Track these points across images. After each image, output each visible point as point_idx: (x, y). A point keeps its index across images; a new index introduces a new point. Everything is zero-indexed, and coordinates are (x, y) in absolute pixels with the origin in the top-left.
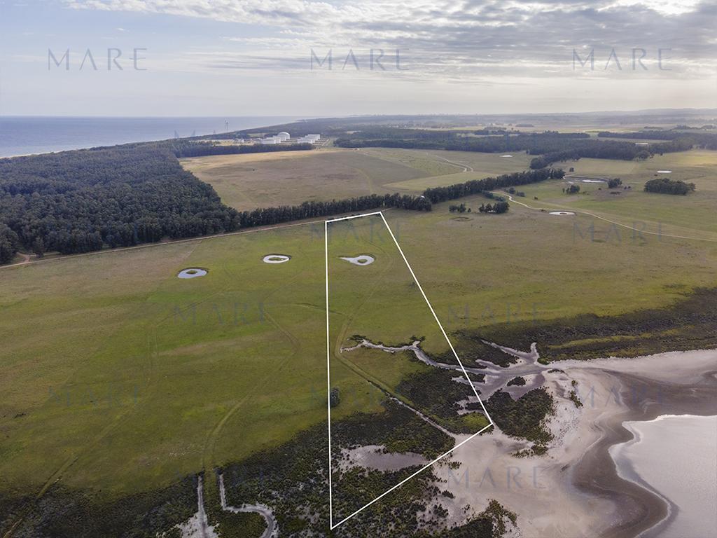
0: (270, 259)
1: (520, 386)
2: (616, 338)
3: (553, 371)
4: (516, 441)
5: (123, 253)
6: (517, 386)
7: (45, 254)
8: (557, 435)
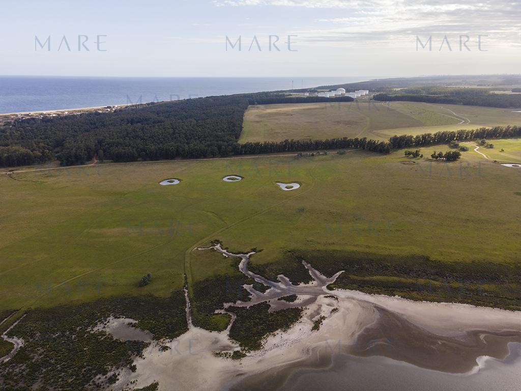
0: (228, 179)
1: (287, 303)
2: (422, 281)
3: (330, 296)
4: (230, 344)
5: (146, 164)
6: (285, 301)
7: (104, 161)
8: (266, 348)
